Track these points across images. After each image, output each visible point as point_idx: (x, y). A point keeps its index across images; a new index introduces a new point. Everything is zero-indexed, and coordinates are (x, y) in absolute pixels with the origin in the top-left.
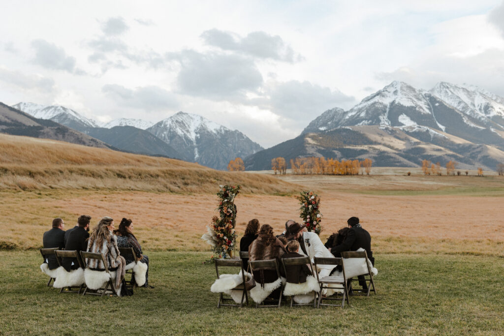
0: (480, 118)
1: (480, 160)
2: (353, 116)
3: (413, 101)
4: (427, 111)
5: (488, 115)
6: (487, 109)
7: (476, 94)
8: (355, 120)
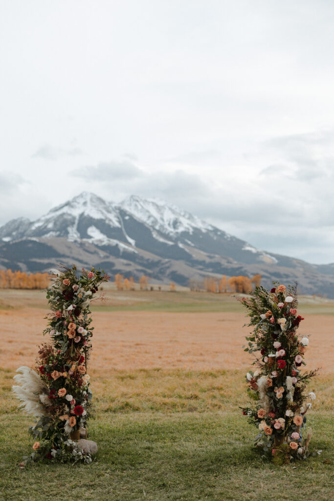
0: (169, 234)
1: (169, 275)
2: (39, 227)
3: (102, 213)
4: (117, 224)
5: (177, 231)
6: (175, 224)
7: (165, 209)
8: (41, 232)
